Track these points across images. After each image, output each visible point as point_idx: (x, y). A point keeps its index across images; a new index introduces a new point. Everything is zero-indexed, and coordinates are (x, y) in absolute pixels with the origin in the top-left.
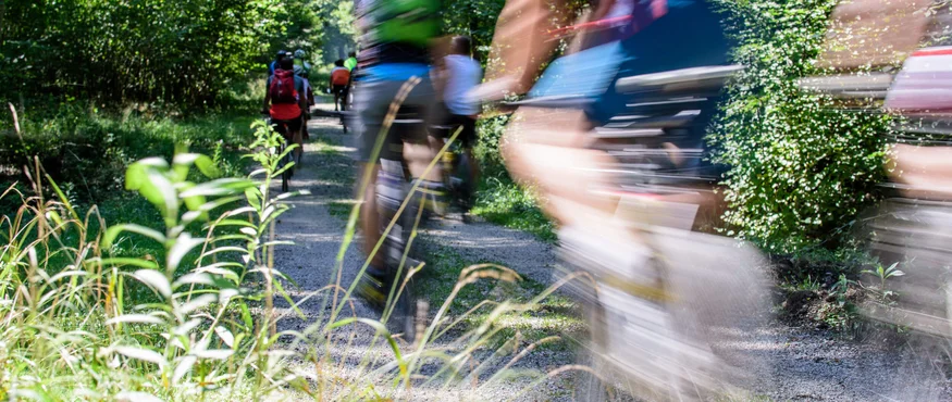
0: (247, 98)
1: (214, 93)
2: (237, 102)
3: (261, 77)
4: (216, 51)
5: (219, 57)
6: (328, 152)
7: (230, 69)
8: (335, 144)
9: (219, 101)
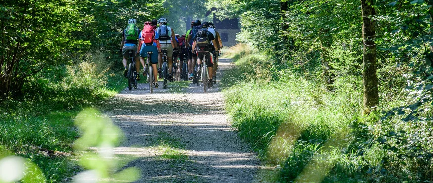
0: (66, 87)
1: (21, 81)
2: (53, 93)
3: (84, 59)
4: (23, 24)
5: (28, 33)
6: (173, 157)
7: (44, 48)
8: (182, 147)
9: (28, 90)
